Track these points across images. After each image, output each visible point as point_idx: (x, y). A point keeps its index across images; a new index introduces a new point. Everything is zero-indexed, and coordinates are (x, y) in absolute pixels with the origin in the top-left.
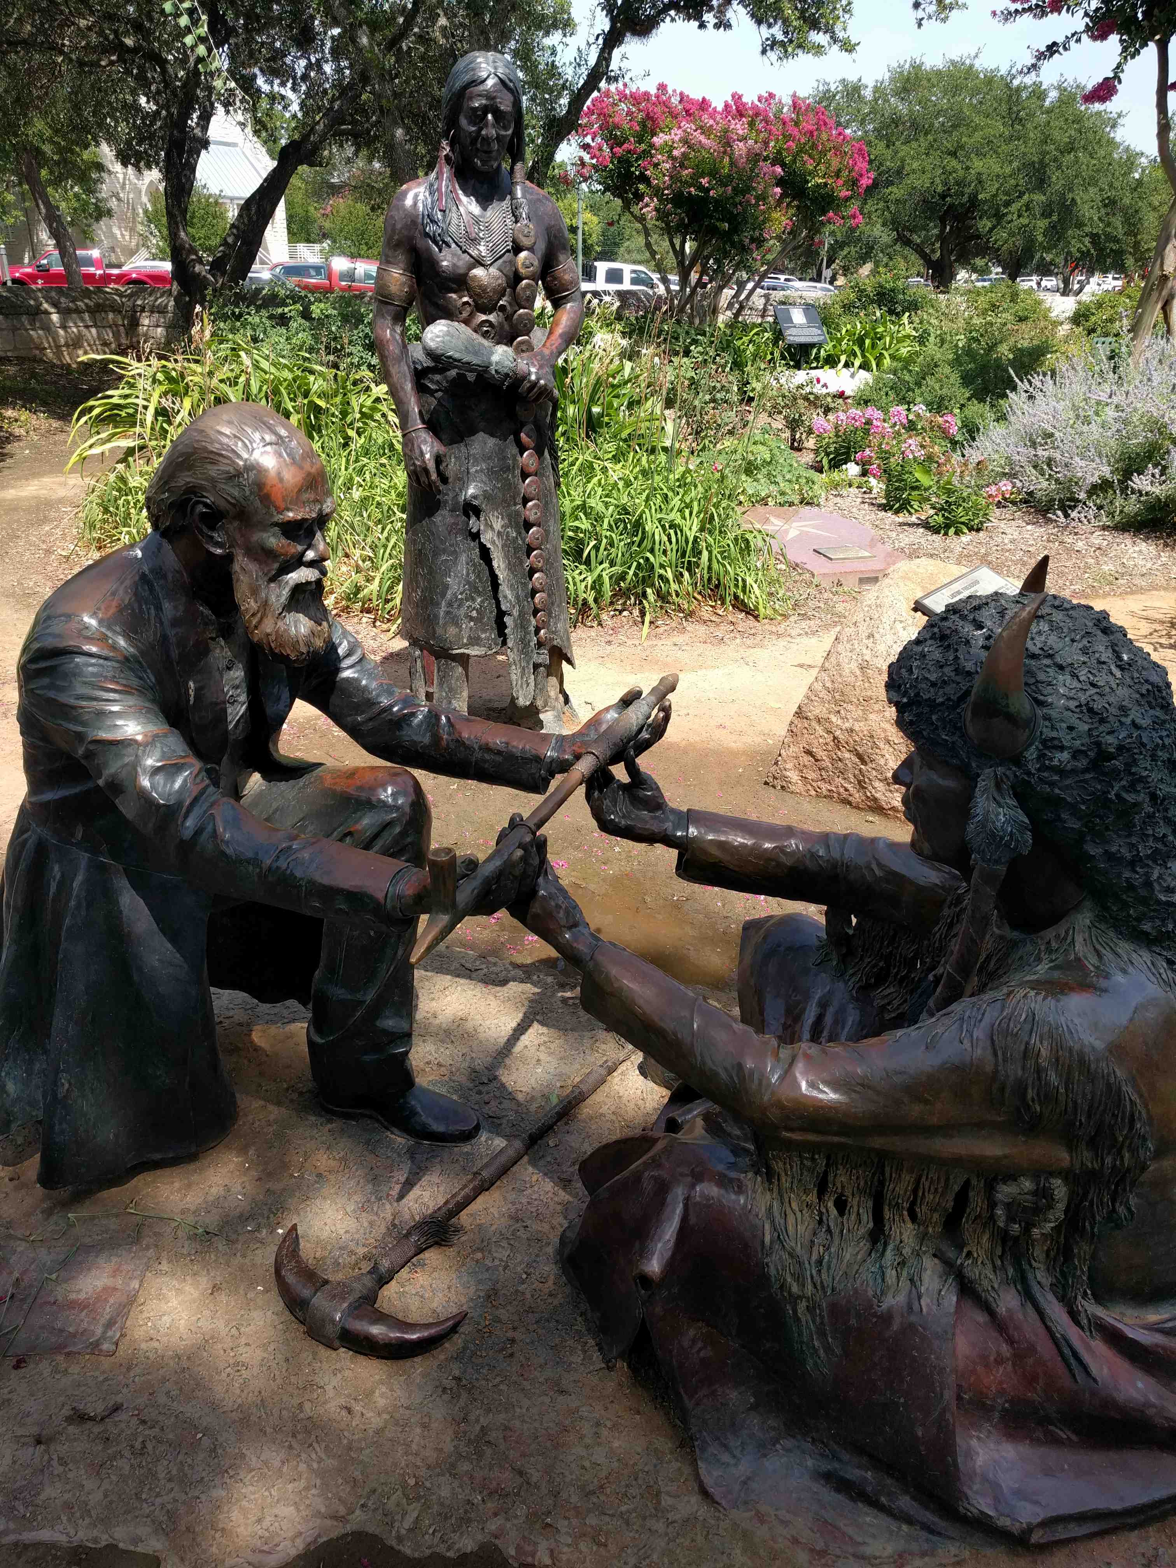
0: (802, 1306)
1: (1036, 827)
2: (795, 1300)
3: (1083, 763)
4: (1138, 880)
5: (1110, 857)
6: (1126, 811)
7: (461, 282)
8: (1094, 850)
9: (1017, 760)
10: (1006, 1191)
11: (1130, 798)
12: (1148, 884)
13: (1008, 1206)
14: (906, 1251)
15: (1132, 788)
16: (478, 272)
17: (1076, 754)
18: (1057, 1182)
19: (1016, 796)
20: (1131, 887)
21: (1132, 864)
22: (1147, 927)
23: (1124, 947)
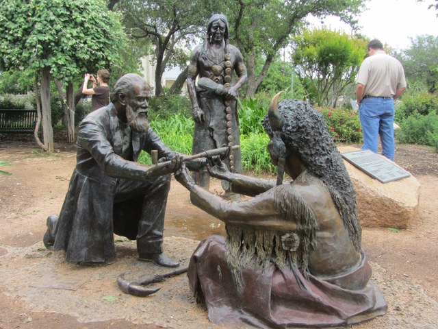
0: (235, 270)
1: (287, 145)
2: (233, 268)
3: (295, 130)
4: (313, 160)
5: (306, 154)
6: (307, 142)
7: (210, 69)
8: (301, 152)
9: (281, 130)
10: (284, 238)
11: (307, 138)
12: (315, 161)
13: (284, 242)
14: (263, 258)
15: (307, 136)
16: (215, 66)
17: (293, 128)
18: (295, 235)
19: (281, 138)
20: (312, 162)
21: (312, 155)
22: (317, 172)
23: (312, 178)
